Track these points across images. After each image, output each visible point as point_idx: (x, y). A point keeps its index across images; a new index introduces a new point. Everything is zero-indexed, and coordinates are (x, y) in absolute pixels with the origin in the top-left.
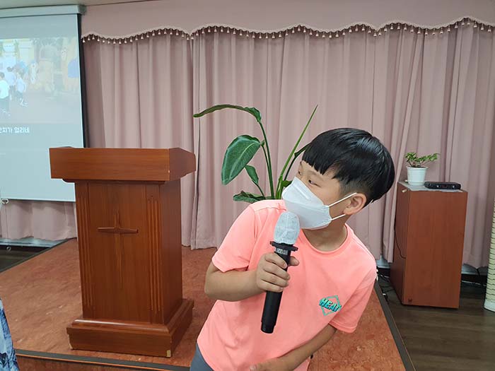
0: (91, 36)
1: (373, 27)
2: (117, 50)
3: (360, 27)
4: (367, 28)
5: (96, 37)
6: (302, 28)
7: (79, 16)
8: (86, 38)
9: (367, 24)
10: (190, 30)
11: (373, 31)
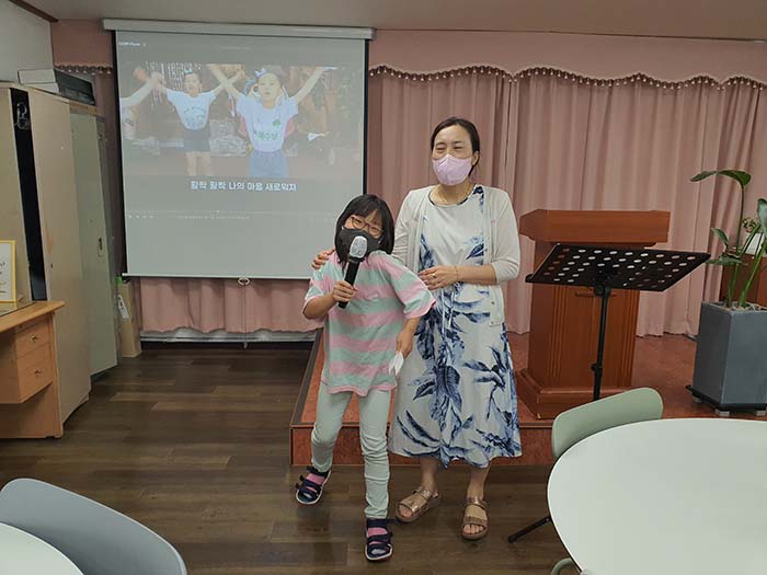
0: (382, 68)
1: (715, 79)
2: (407, 87)
3: (703, 79)
4: (711, 80)
5: (390, 70)
6: (642, 77)
7: (367, 41)
8: (375, 71)
9: (710, 77)
10: (513, 70)
11: (716, 83)
